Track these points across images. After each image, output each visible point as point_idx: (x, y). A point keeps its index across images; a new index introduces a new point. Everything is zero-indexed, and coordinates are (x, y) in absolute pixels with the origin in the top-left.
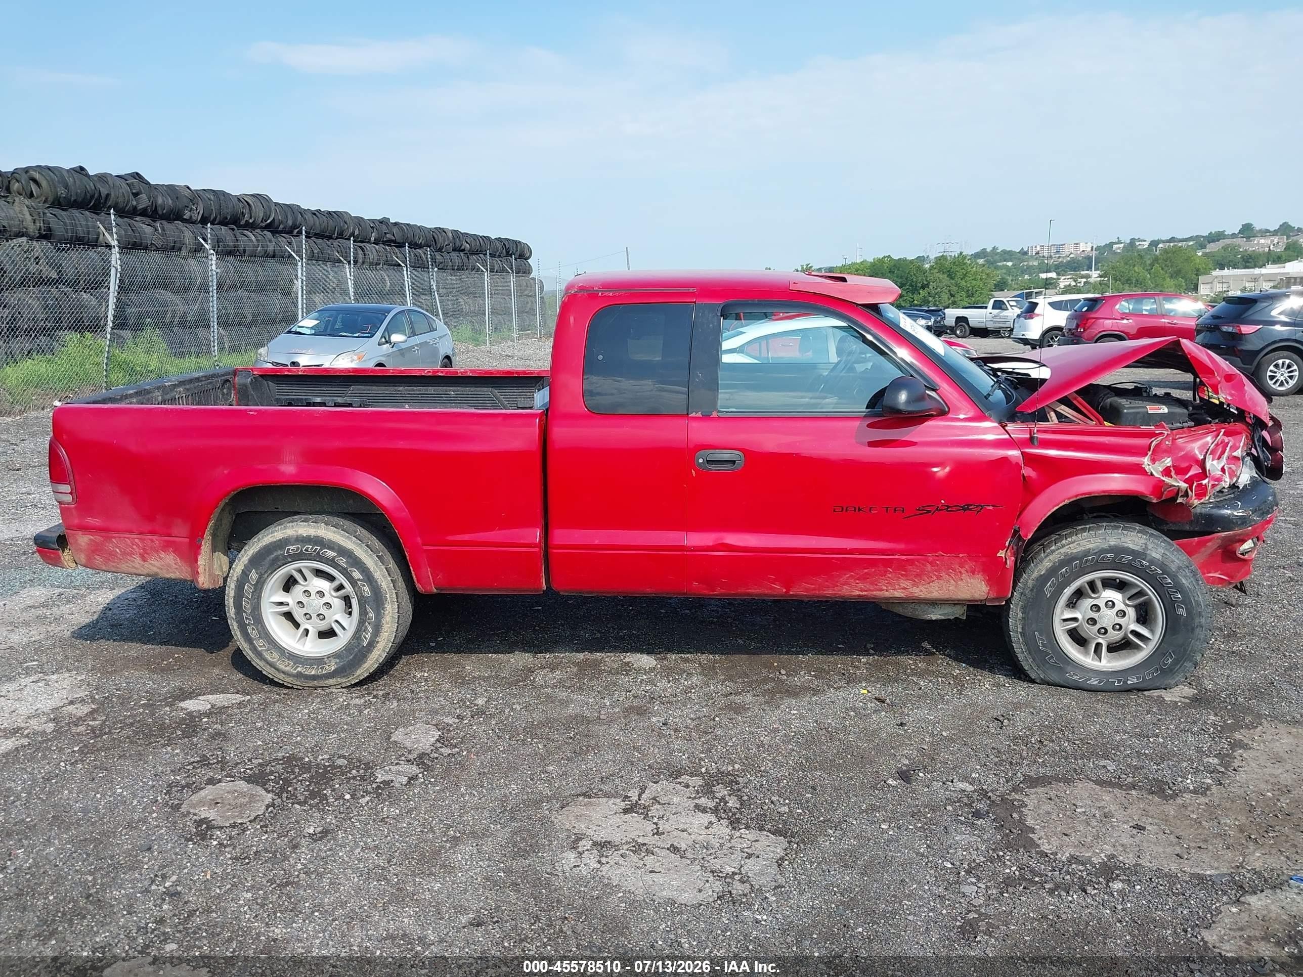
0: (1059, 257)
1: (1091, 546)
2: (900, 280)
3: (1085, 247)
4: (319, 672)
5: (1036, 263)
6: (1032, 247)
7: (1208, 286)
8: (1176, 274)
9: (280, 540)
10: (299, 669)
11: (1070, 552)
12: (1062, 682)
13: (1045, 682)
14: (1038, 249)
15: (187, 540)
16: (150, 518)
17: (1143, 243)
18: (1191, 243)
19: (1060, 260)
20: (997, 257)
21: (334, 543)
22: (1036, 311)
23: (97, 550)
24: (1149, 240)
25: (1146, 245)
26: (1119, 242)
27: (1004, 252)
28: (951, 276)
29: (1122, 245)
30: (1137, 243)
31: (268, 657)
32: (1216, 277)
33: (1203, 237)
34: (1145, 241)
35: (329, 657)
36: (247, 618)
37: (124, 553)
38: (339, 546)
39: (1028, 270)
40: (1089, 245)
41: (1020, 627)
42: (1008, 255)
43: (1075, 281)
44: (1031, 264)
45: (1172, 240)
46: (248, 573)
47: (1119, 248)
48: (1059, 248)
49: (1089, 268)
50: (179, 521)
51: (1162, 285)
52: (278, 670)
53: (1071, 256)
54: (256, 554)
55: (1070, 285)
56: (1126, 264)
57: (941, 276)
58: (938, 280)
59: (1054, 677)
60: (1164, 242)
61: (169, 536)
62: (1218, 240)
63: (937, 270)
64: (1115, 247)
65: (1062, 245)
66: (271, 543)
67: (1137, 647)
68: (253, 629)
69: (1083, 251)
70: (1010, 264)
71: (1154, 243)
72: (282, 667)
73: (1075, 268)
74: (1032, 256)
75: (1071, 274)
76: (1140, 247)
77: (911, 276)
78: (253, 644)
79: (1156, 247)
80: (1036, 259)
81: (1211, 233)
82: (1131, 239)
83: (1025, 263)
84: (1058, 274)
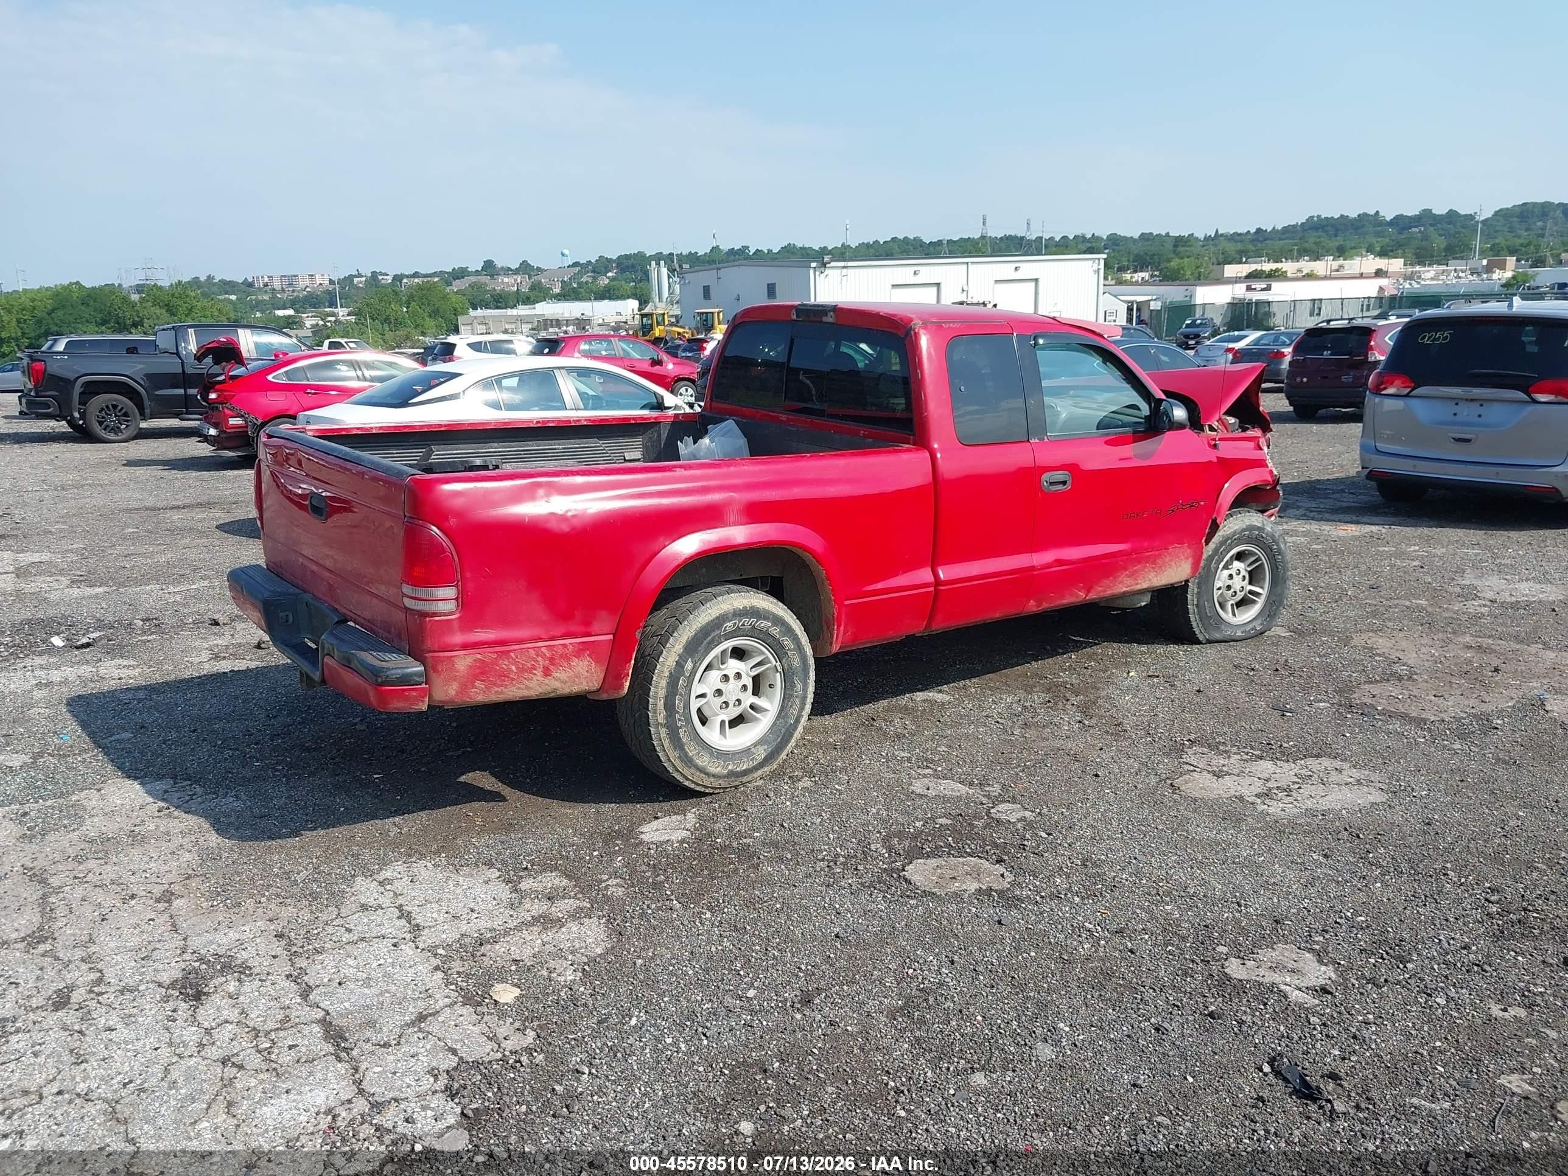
0: (293, 291)
1: (1237, 527)
2: (100, 315)
3: (322, 280)
4: (751, 764)
5: (266, 297)
6: (258, 278)
7: (469, 327)
8: (435, 314)
9: (717, 618)
10: (730, 767)
11: (1225, 533)
12: (1222, 639)
13: (1209, 642)
14: (266, 280)
15: (611, 637)
16: (564, 616)
17: (385, 277)
18: (436, 279)
19: (295, 294)
20: (215, 289)
21: (768, 612)
22: (456, 353)
23: (482, 673)
24: (392, 273)
25: (389, 279)
26: (360, 275)
27: (224, 282)
28: (171, 310)
29: (364, 279)
30: (380, 277)
31: (699, 762)
32: (475, 317)
33: (447, 273)
34: (387, 275)
35: (755, 745)
36: (679, 720)
37: (522, 670)
38: (774, 614)
39: (258, 305)
40: (327, 278)
41: (1195, 600)
42: (228, 286)
43: (322, 320)
44: (260, 298)
45: (416, 275)
46: (683, 663)
47: (361, 282)
48: (291, 280)
49: (333, 304)
50: (604, 614)
51: (423, 326)
52: (707, 774)
53: (308, 289)
54: (693, 639)
55: (317, 325)
56: (381, 301)
57: (158, 311)
58: (154, 316)
59: (1217, 636)
60: (407, 277)
61: (589, 635)
62: (463, 278)
63: (150, 304)
64: (356, 280)
65: (295, 276)
66: (708, 624)
67: (1254, 602)
68: (685, 731)
69: (320, 284)
70: (233, 297)
71: (398, 278)
72: (712, 770)
73: (315, 304)
74: (259, 289)
75: (312, 312)
76: (383, 282)
77: (115, 310)
78: (684, 749)
79: (401, 283)
80: (266, 292)
81: (454, 269)
82: (372, 272)
83: (254, 297)
84: (296, 311)
